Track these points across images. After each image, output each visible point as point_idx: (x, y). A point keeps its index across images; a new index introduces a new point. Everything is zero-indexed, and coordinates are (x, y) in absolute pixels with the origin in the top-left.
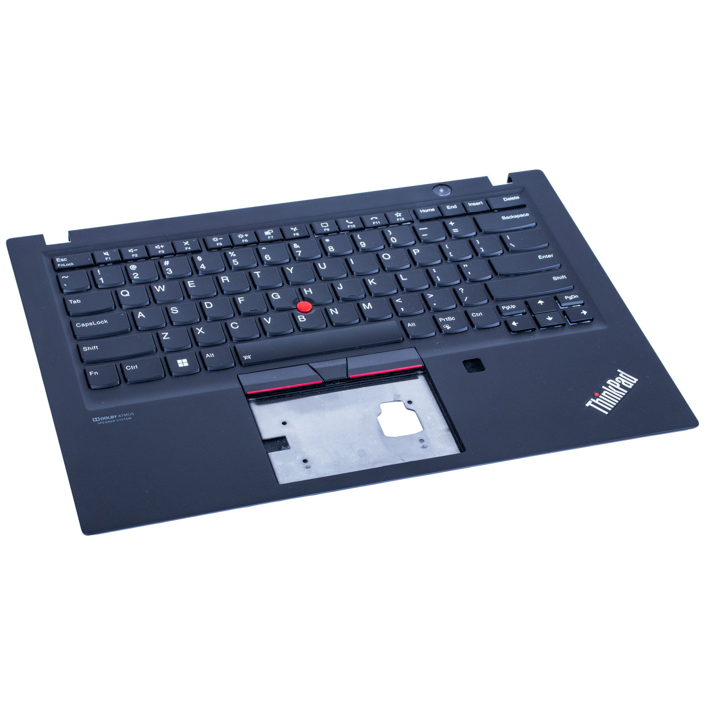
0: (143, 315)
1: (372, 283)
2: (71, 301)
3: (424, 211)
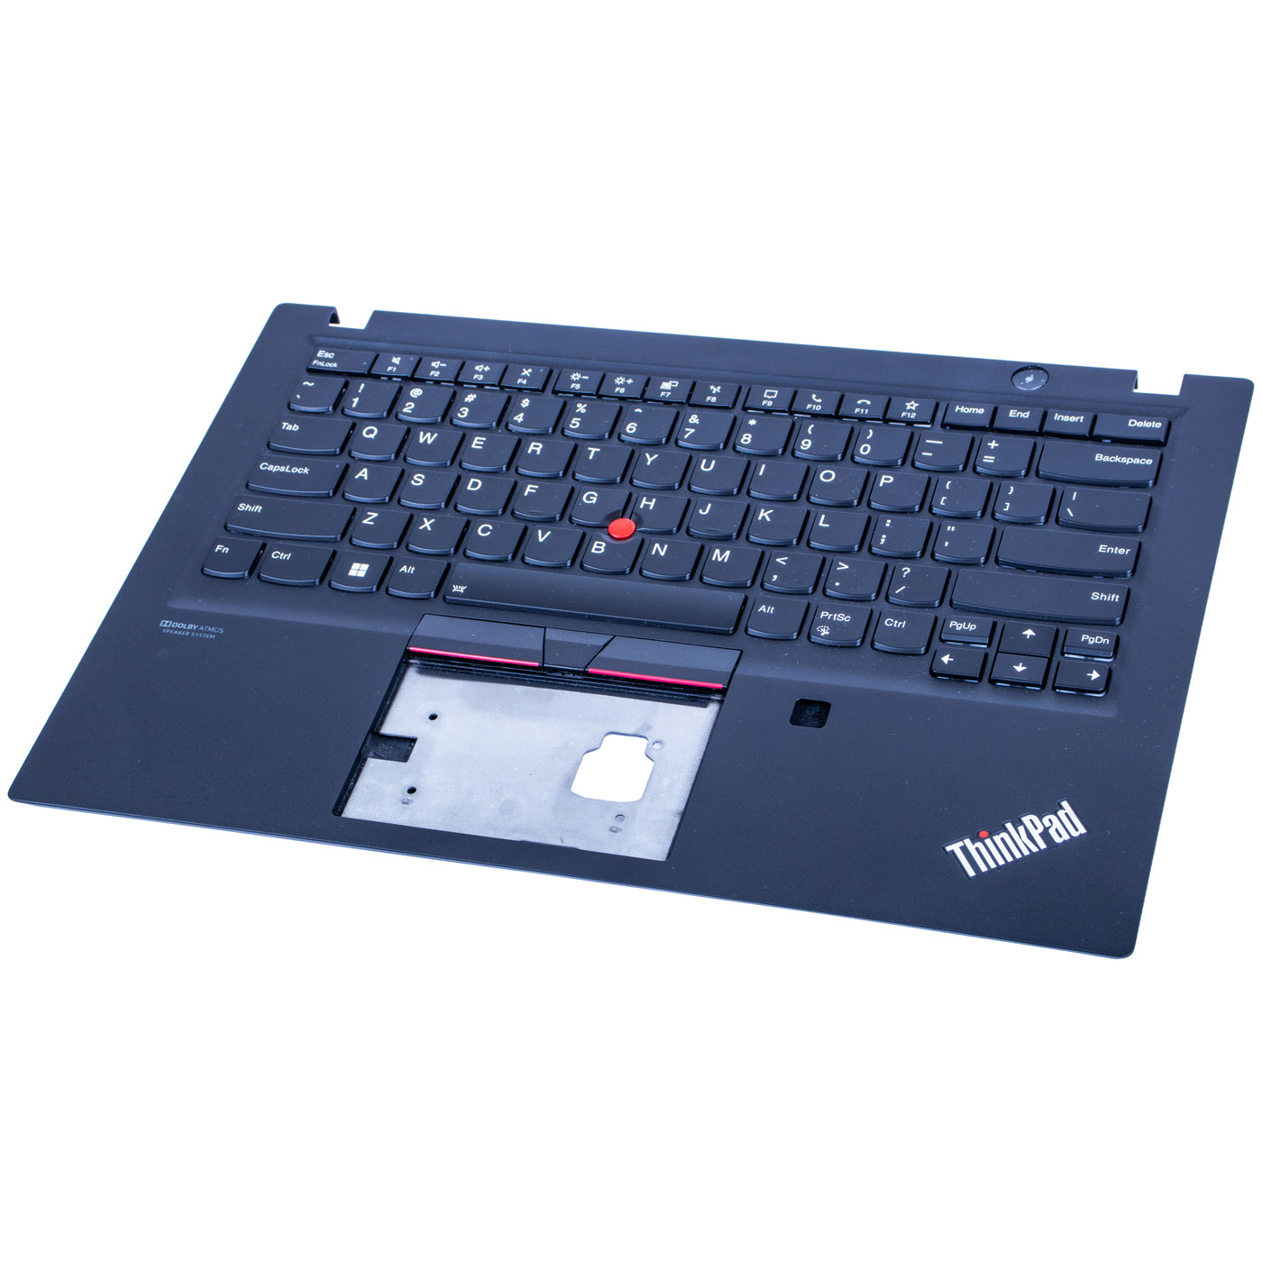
0: (365, 475)
1: (763, 517)
2: (285, 424)
3: (963, 409)
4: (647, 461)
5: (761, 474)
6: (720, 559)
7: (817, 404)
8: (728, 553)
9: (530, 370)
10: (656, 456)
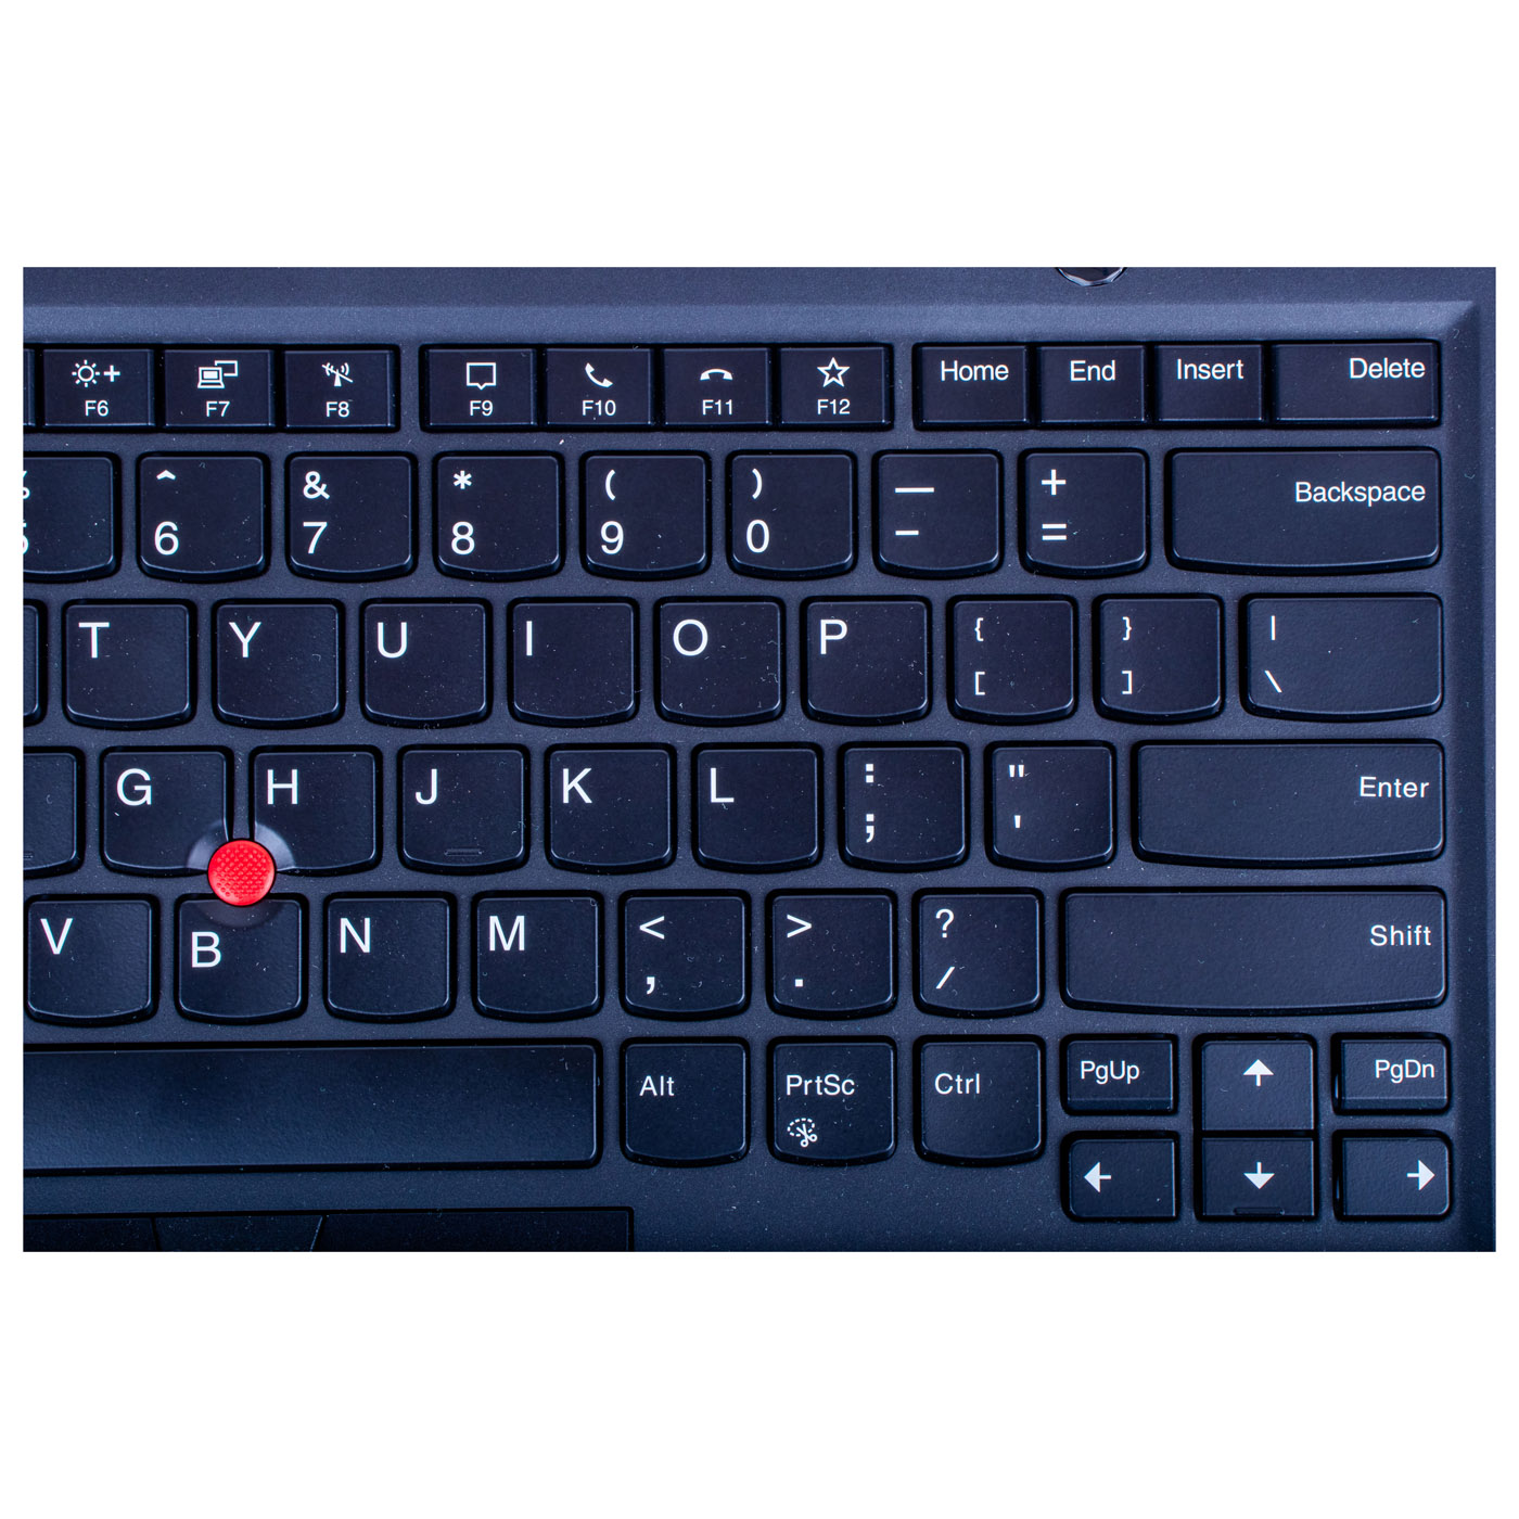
1: (573, 792)
3: (957, 371)
4: (241, 644)
5: (529, 652)
6: (507, 947)
7: (603, 394)
8: (520, 920)
10: (257, 625)
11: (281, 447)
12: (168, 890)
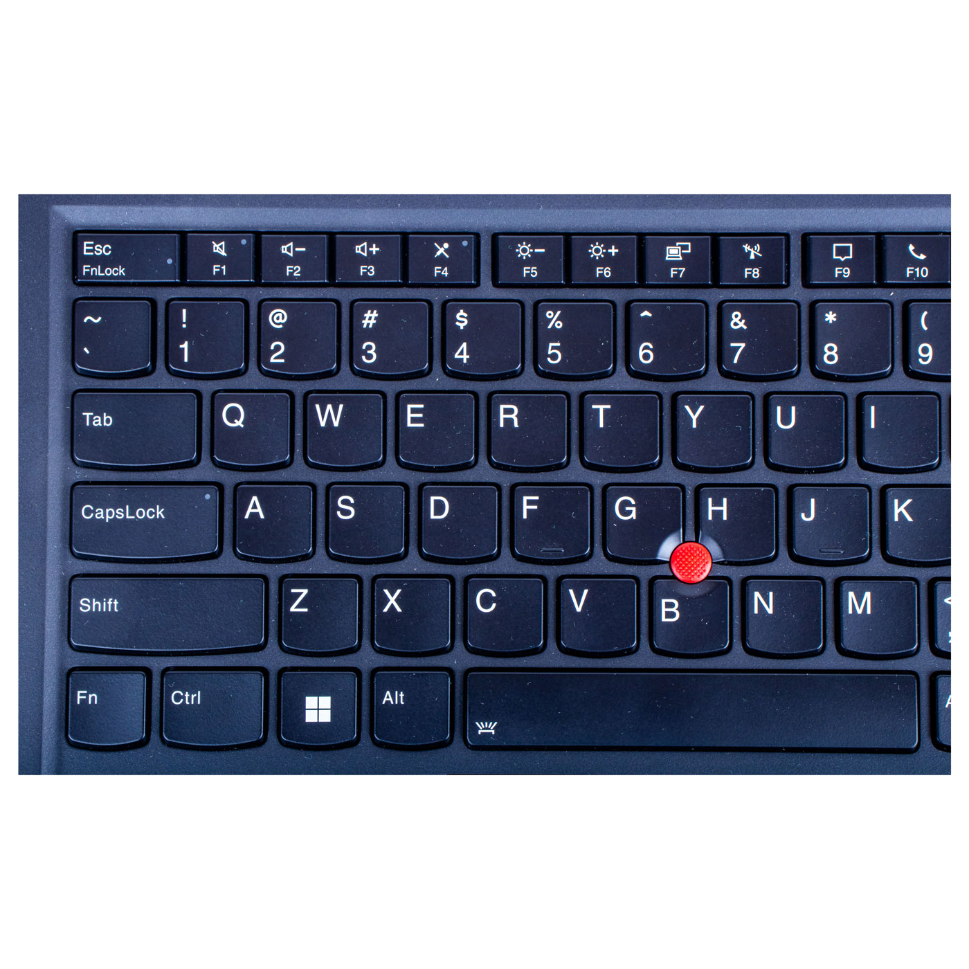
0: (259, 510)
1: (901, 514)
2: (88, 414)
4: (692, 419)
5: (873, 426)
6: (859, 611)
7: (920, 264)
8: (868, 595)
9: (446, 245)
10: (702, 408)
11: (714, 296)
12: (645, 573)
